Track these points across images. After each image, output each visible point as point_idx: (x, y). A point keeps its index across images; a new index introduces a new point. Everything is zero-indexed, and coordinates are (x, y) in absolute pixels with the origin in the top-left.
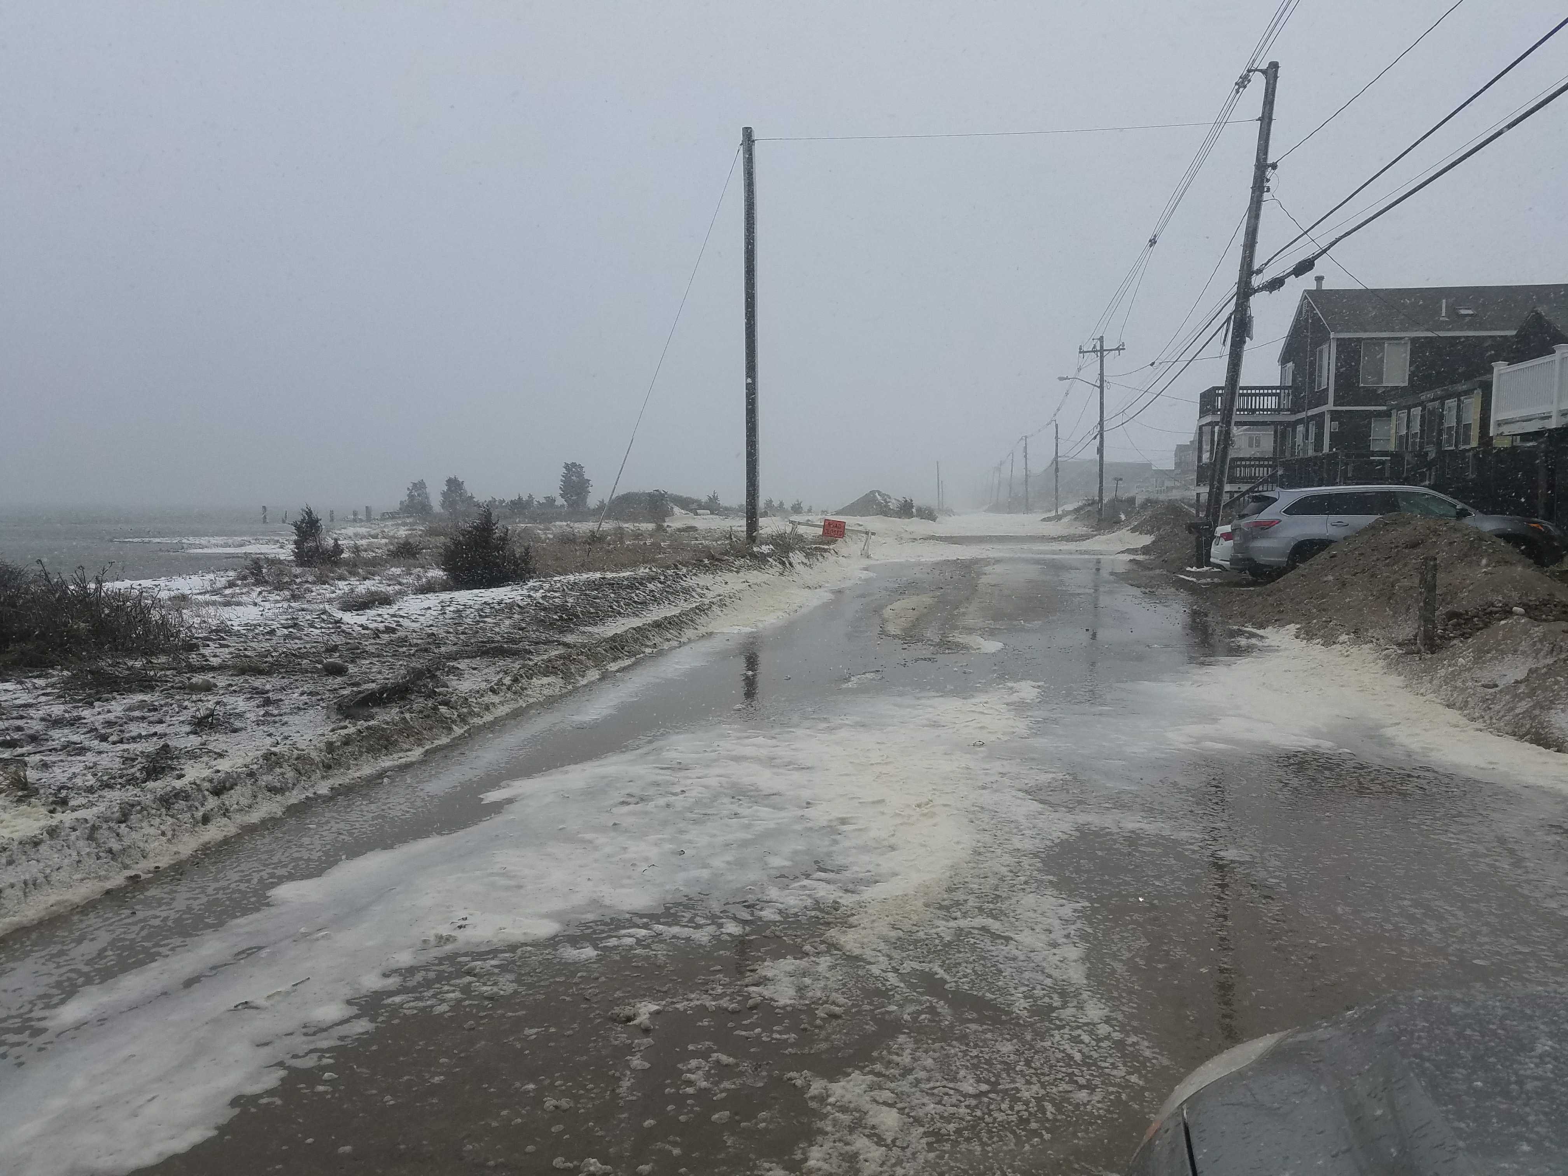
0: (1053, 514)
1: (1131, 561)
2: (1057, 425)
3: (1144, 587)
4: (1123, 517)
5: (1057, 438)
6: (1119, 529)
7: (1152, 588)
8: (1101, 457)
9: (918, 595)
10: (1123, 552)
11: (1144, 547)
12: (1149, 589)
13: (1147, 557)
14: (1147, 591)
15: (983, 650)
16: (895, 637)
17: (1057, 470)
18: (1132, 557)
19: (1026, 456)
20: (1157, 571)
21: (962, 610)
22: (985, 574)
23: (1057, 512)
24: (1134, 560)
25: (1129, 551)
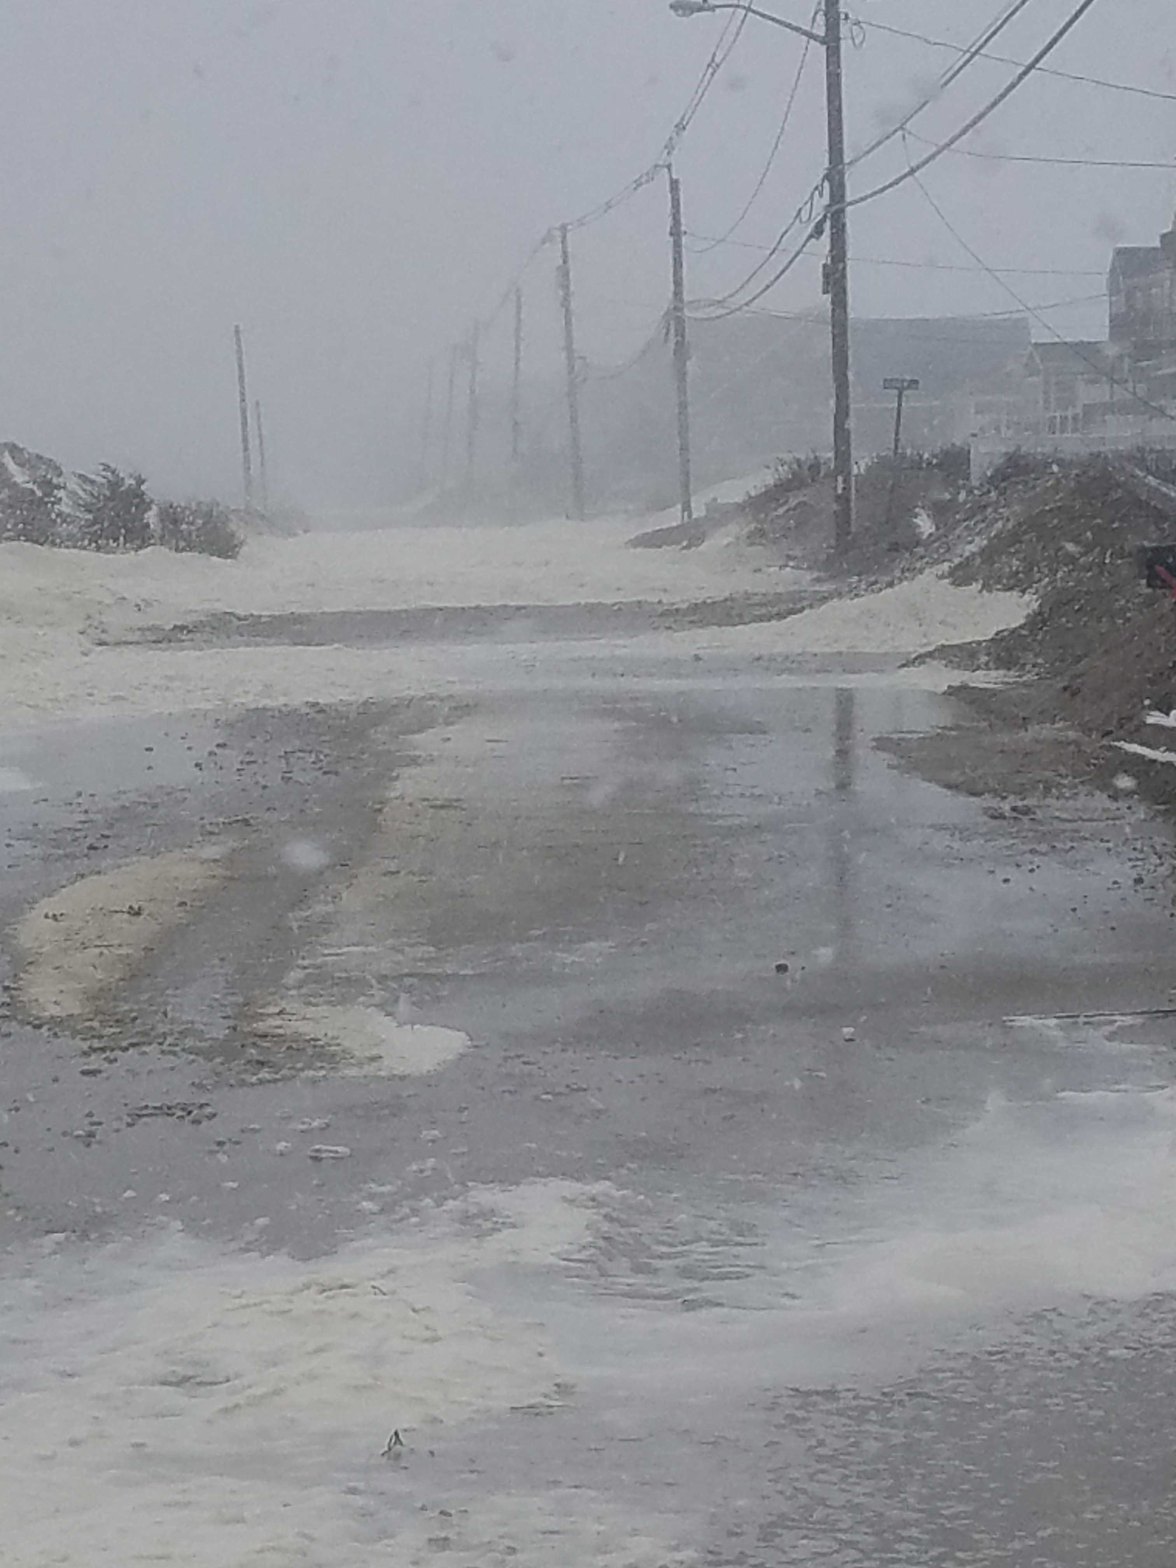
0: (673, 517)
1: (953, 691)
2: (674, 185)
3: (995, 792)
4: (925, 525)
5: (676, 232)
6: (911, 571)
7: (1022, 792)
8: (840, 302)
9: (155, 853)
10: (920, 659)
11: (998, 639)
12: (1013, 800)
13: (1011, 676)
14: (1006, 807)
15: (391, 1065)
16: (56, 1022)
17: (681, 351)
18: (957, 677)
19: (565, 302)
20: (1046, 731)
21: (321, 908)
22: (414, 761)
23: (687, 507)
24: (964, 687)
25: (944, 653)
